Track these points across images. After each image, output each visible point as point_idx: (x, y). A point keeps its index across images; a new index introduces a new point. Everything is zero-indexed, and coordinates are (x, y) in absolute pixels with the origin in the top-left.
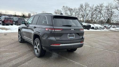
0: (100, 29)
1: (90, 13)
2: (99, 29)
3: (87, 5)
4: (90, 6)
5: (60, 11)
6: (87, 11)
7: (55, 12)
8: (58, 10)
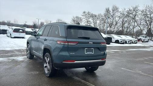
0: (129, 43)
1: (120, 20)
2: (127, 43)
3: (115, 9)
4: (119, 11)
5: (80, 18)
6: (116, 18)
7: (73, 20)
8: (77, 17)
